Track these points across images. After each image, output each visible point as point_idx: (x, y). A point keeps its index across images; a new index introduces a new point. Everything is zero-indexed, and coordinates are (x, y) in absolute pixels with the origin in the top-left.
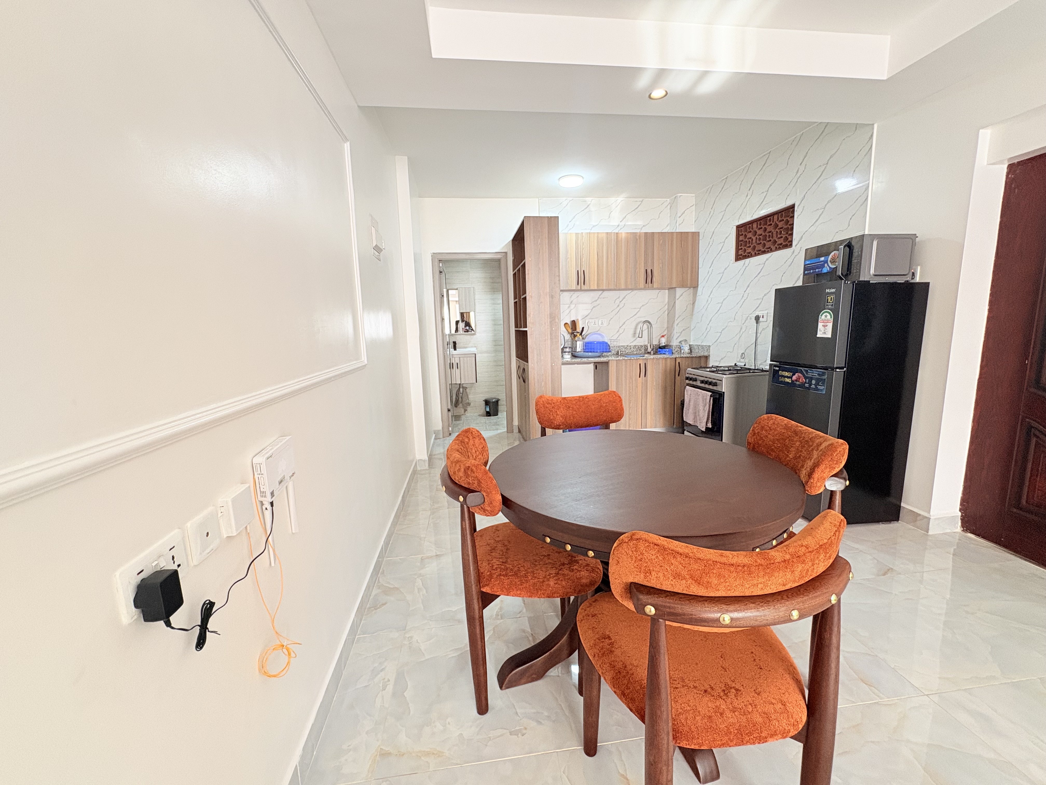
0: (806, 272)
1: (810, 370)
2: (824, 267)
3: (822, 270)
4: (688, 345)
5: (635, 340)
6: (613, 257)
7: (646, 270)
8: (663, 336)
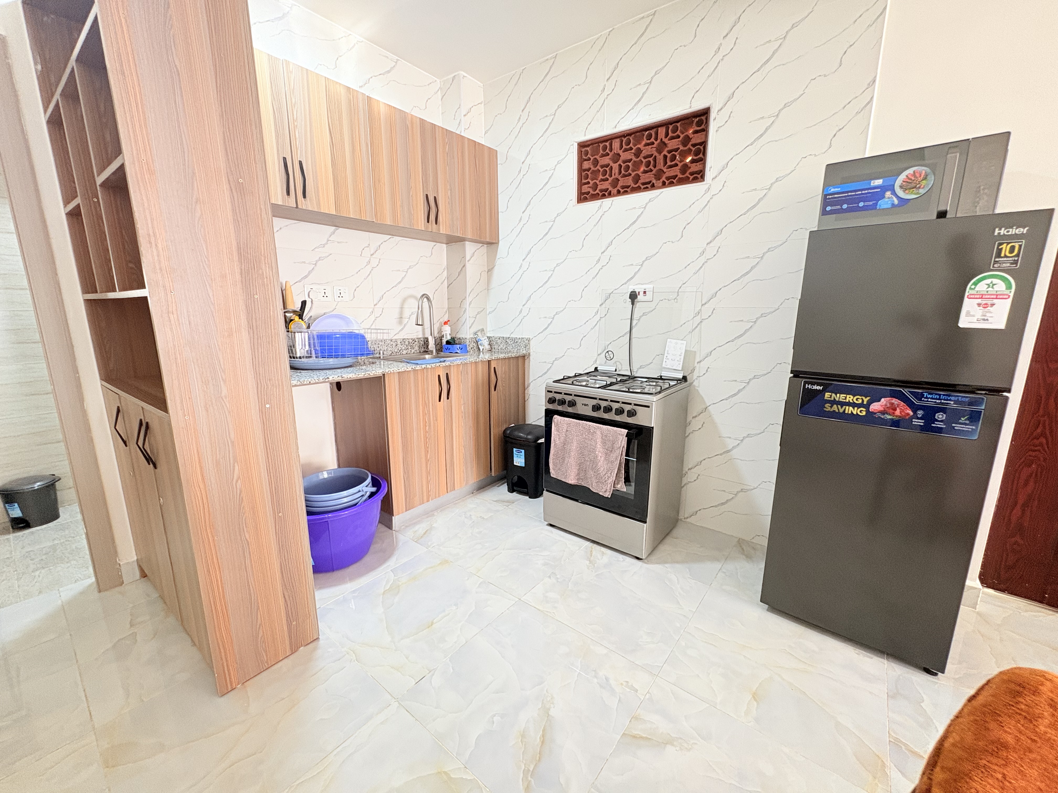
0: (828, 208)
1: (929, 394)
2: (884, 197)
3: (876, 204)
4: (486, 338)
5: (402, 329)
6: (364, 149)
7: (427, 195)
8: (446, 323)
